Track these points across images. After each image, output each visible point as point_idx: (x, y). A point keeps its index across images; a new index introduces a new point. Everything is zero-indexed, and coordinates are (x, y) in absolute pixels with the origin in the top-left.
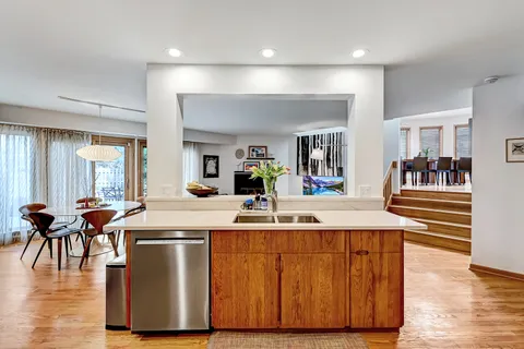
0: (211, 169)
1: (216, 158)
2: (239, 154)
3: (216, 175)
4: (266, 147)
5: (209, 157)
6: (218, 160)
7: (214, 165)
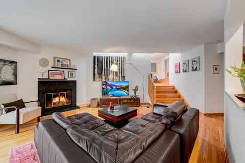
1: (14, 63)
3: (14, 83)
4: (69, 60)
5: (5, 62)
6: (16, 66)
7: (12, 71)
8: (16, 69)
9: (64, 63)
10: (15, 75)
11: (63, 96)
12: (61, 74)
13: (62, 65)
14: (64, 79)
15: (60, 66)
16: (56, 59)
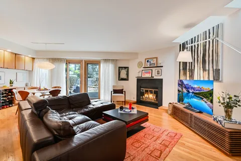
0: (123, 75)
1: (127, 68)
2: (140, 64)
3: (127, 79)
4: (157, 58)
5: (122, 67)
6: (128, 70)
7: (126, 73)
8: (128, 72)
9: (152, 62)
10: (128, 74)
11: (151, 93)
12: (149, 73)
13: (150, 64)
14: (152, 77)
15: (149, 66)
16: (147, 60)
